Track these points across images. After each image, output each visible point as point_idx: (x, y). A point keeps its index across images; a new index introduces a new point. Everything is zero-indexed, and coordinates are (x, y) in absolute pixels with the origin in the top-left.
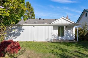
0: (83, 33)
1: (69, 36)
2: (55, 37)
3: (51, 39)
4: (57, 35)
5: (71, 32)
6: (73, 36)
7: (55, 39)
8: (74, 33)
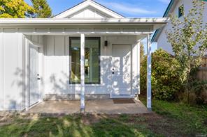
0: (172, 68)
1: (115, 83)
2: (57, 86)
3: (14, 103)
4: (66, 80)
5: (127, 66)
6: (132, 81)
7: (59, 93)
8: (137, 70)
